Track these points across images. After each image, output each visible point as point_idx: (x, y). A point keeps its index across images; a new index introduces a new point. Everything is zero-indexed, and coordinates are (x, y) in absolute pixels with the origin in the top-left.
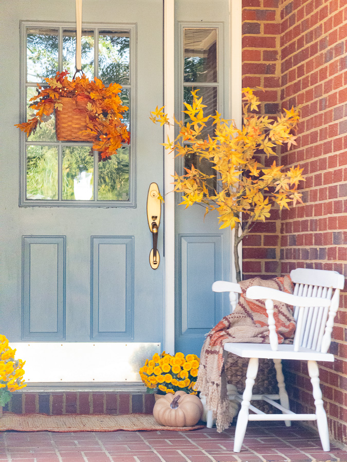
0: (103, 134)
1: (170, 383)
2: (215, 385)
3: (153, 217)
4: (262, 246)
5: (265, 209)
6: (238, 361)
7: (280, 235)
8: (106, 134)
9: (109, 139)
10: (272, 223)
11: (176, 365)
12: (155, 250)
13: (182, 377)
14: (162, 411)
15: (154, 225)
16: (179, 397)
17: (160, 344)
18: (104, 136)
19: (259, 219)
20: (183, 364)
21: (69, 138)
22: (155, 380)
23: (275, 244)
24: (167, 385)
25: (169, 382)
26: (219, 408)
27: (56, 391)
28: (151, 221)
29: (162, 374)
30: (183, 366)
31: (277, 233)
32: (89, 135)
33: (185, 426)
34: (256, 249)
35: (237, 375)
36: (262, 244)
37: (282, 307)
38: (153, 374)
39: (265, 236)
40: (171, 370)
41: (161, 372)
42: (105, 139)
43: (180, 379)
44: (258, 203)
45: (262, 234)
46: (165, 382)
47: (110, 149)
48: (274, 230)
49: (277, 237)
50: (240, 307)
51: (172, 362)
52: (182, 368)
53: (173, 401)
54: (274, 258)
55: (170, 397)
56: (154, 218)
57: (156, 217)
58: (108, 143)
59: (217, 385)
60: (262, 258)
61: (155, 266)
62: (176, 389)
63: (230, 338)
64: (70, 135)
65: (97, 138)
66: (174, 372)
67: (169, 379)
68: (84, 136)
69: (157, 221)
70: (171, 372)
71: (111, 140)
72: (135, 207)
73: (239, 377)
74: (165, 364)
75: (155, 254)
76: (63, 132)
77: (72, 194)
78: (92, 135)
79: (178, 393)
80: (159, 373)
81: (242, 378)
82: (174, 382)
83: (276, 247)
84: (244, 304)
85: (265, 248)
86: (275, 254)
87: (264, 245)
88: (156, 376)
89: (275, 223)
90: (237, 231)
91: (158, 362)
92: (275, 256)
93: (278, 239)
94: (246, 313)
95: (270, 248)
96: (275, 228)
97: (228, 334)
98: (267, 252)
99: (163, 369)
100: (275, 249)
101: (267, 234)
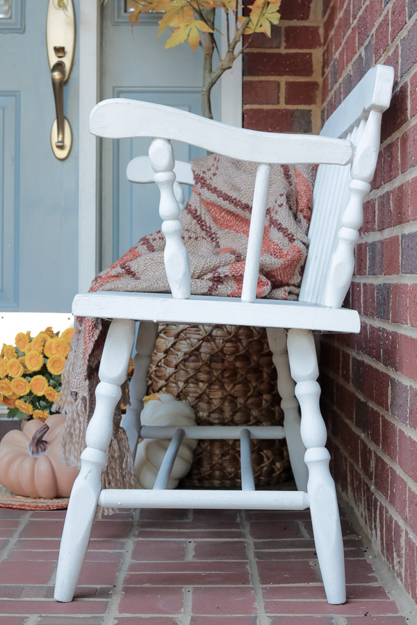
1: (44, 398)
2: (79, 401)
3: (57, 50)
4: (282, 106)
5: (270, 5)
6: (200, 347)
7: (320, 80)
10: (305, 54)
11: (57, 356)
12: (61, 118)
15: (59, 66)
16: (47, 427)
19: (259, 30)
22: (10, 389)
23: (310, 100)
24: (35, 401)
25: (40, 394)
28: (54, 59)
29: (24, 376)
31: (314, 75)
33: (56, 497)
34: (268, 111)
35: (197, 381)
36: (282, 100)
37: (279, 209)
38: (7, 376)
39: (288, 84)
40: (44, 366)
41: (22, 371)
45: (283, 80)
46: (30, 393)
48: (308, 71)
49: (315, 84)
50: (189, 216)
51: (50, 348)
53: (33, 439)
54: (309, 130)
55: (32, 428)
56: (60, 51)
57: (64, 50)
60: (281, 131)
61: (62, 154)
66: (53, 371)
67: (41, 386)
69: (67, 61)
70: (44, 371)
72: (23, 30)
73: (201, 384)
75: (61, 128)
80: (17, 374)
81: (209, 387)
82: (50, 395)
83: (312, 107)
84: (198, 209)
85: (289, 110)
86: (311, 122)
87: (287, 103)
88: (11, 379)
89: (310, 55)
90: (209, 56)
91: (25, 350)
92: (311, 126)
93: (317, 89)
94: (203, 230)
95: (298, 110)
96: (311, 66)
97: (130, 273)
98: (292, 117)
99: (27, 363)
100: (310, 111)
101: (291, 80)
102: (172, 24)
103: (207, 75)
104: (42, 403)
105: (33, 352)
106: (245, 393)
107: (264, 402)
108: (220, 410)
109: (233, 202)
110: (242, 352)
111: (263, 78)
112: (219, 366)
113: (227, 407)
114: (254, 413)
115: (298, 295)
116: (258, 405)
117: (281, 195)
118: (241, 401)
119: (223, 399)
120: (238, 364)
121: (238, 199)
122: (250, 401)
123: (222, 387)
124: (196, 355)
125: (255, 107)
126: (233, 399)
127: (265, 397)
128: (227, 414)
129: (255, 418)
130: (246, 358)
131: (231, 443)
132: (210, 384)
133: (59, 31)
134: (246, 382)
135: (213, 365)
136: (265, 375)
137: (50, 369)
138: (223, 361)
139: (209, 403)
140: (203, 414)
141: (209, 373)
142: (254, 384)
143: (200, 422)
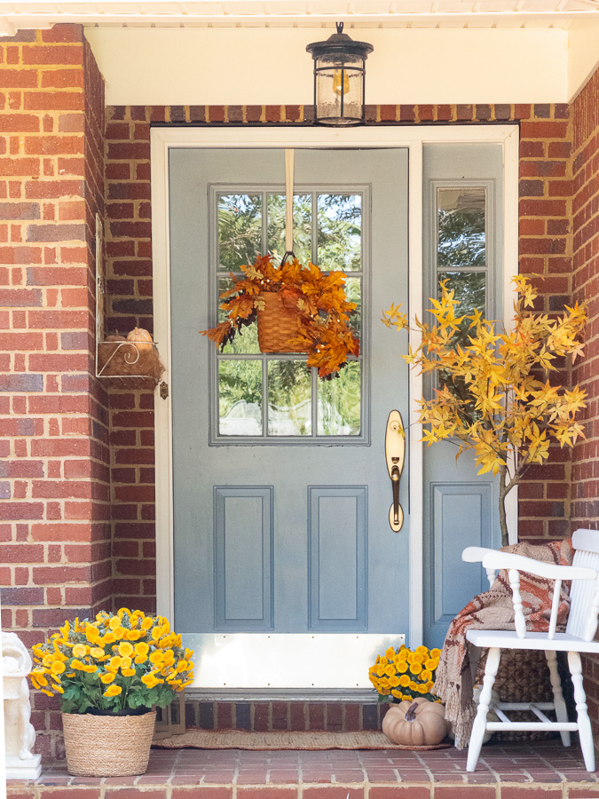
0: (321, 343)
1: (408, 688)
2: (455, 687)
3: (393, 459)
4: (545, 499)
5: (542, 447)
7: (570, 482)
8: (325, 343)
9: (329, 349)
10: (561, 465)
11: (416, 663)
12: (396, 504)
13: (424, 679)
14: (393, 723)
15: (395, 470)
16: (416, 705)
17: (404, 636)
18: (323, 346)
19: (534, 460)
20: (424, 661)
21: (275, 348)
22: (387, 683)
23: (563, 496)
24: (403, 690)
25: (405, 686)
26: (460, 716)
27: (260, 699)
28: (391, 464)
29: (396, 675)
30: (426, 664)
31: (565, 479)
32: (301, 344)
33: (424, 744)
34: (536, 503)
36: (545, 495)
38: (385, 675)
39: (550, 485)
40: (409, 669)
41: (395, 672)
42: (324, 349)
43: (421, 682)
44: (532, 438)
45: (545, 482)
46: (400, 686)
47: (330, 364)
48: (562, 476)
49: (566, 485)
51: (411, 658)
52: (424, 667)
53: (409, 711)
54: (562, 515)
55: (405, 706)
56: (396, 459)
57: (398, 459)
58: (328, 356)
59: (458, 687)
60: (544, 516)
61: (397, 528)
62: (415, 695)
63: (476, 624)
64: (277, 345)
65: (313, 349)
66: (413, 672)
67: (407, 682)
68: (297, 346)
69: (399, 465)
70: (408, 673)
71: (331, 352)
72: (369, 444)
74: (400, 661)
75: (396, 511)
76: (267, 341)
78: (305, 344)
79: (417, 700)
80: (392, 674)
82: (412, 686)
83: (565, 500)
84: (505, 578)
85: (550, 502)
86: (564, 510)
87: (548, 497)
88: (388, 677)
89: (564, 466)
90: (503, 477)
91: (394, 659)
92: (564, 512)
93: (568, 489)
94: (508, 590)
95: (556, 502)
96: (564, 473)
97: (476, 619)
98: (551, 506)
99: (397, 668)
100: (564, 502)
101: (551, 482)
103: (502, 489)
104: (407, 691)
106: (529, 684)
107: (539, 690)
108: (514, 694)
111: (533, 481)
113: (518, 693)
114: (534, 696)
116: (536, 691)
118: (526, 689)
119: (515, 688)
122: (531, 689)
123: (515, 681)
126: (521, 688)
127: (541, 687)
128: (518, 697)
129: (535, 699)
133: (394, 445)
134: (529, 678)
135: (509, 668)
136: (540, 674)
138: (516, 665)
139: (508, 691)
141: (507, 672)
142: (534, 679)
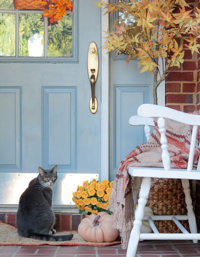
0: (52, 4)
1: (95, 206)
2: (121, 206)
3: (92, 70)
4: (182, 93)
5: (180, 56)
6: (154, 186)
7: (196, 83)
8: (54, 4)
9: (56, 8)
10: (191, 72)
11: (101, 190)
12: (93, 97)
13: (106, 200)
14: (85, 228)
15: (93, 77)
16: (100, 216)
17: (98, 175)
18: (53, 6)
19: (175, 65)
20: (106, 189)
21: (24, 7)
22: (82, 202)
23: (193, 91)
24: (93, 207)
25: (94, 204)
28: (90, 74)
29: (88, 198)
30: (107, 191)
31: (194, 81)
32: (40, 4)
33: (104, 242)
34: (176, 95)
35: (153, 199)
36: (182, 90)
38: (81, 198)
39: (184, 84)
40: (96, 194)
41: (87, 196)
42: (53, 7)
43: (104, 202)
45: (182, 83)
46: (90, 204)
47: (57, 16)
48: (191, 79)
49: (194, 84)
50: (153, 138)
51: (98, 187)
52: (105, 193)
53: (94, 221)
54: (192, 102)
55: (93, 217)
56: (93, 70)
58: (56, 11)
60: (181, 103)
61: (94, 111)
62: (100, 210)
64: (25, 5)
65: (47, 7)
66: (99, 196)
67: (94, 202)
68: (37, 5)
69: (96, 74)
70: (95, 196)
71: (58, 9)
73: (154, 200)
75: (93, 101)
76: (19, 2)
77: (27, 52)
78: (42, 4)
79: (100, 214)
80: (85, 197)
81: (157, 201)
82: (98, 205)
83: (193, 93)
84: (156, 135)
85: (184, 95)
86: (193, 99)
87: (183, 92)
88: (83, 199)
89: (192, 73)
90: (156, 75)
91: (87, 188)
92: (193, 101)
93: (195, 86)
94: (158, 143)
95: (188, 94)
96: (193, 77)
97: (136, 160)
98: (185, 97)
99: (89, 193)
100: (193, 95)
101: (185, 83)
102: (143, 64)
103: (155, 83)
104: (95, 208)
105: (91, 189)
106: (171, 203)
107: (178, 207)
108: (162, 210)
109: (170, 133)
110: (170, 188)
111: (174, 82)
112: (161, 193)
113: (164, 209)
114: (175, 211)
115: (196, 167)
116: (176, 208)
117: (189, 131)
118: (169, 206)
119: (163, 206)
120: (169, 193)
121: (172, 132)
122: (173, 206)
123: (163, 201)
124: (153, 190)
125: (171, 93)
126: (167, 206)
127: (179, 205)
128: (164, 212)
129: (175, 213)
130: (171, 191)
131: (166, 222)
132: (158, 200)
133: (93, 63)
134: (171, 200)
135: (159, 193)
136: (178, 197)
137: (98, 195)
138: (163, 192)
139: (158, 207)
140: (155, 212)
141: (158, 196)
142: (174, 200)
143: (155, 214)
